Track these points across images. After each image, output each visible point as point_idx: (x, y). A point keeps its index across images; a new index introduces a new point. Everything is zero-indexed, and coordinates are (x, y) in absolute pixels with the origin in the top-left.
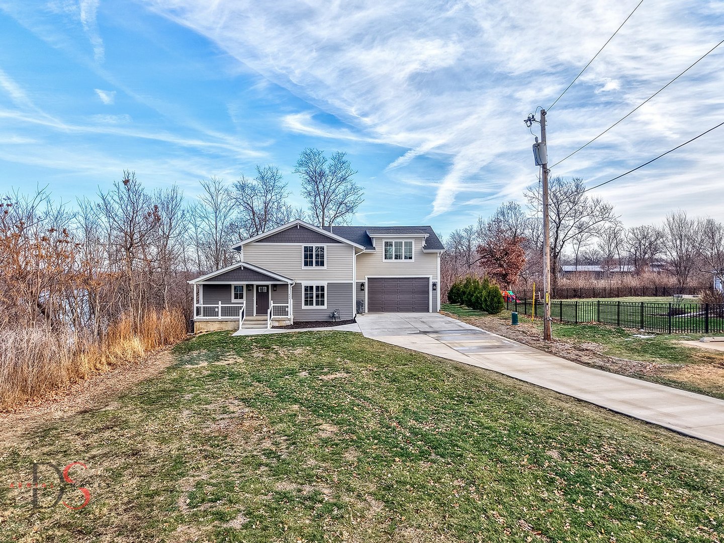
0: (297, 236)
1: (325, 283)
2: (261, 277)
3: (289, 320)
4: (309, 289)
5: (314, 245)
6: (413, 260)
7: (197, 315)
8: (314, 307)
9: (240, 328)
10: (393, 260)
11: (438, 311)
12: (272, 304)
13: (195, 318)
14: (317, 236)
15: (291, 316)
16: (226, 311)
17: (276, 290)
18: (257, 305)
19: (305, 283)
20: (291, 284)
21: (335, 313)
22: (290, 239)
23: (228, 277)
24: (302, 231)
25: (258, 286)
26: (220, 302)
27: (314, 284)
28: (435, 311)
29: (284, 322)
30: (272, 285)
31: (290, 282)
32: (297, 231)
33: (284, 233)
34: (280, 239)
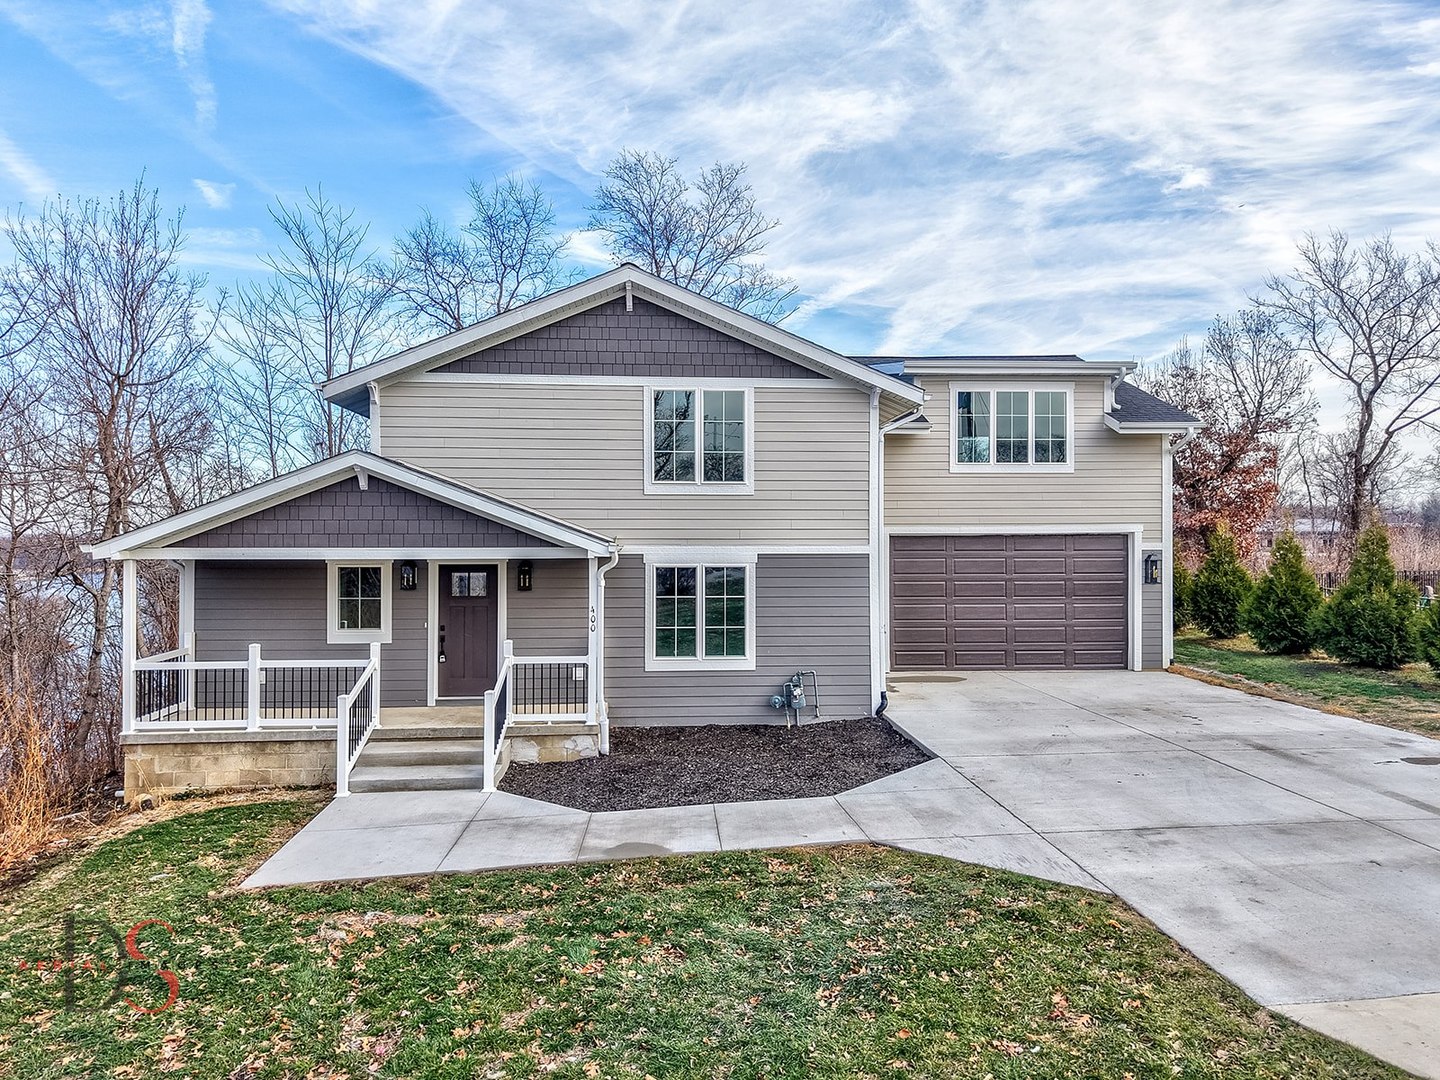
0: (624, 346)
1: (744, 557)
2: (453, 527)
3: (592, 732)
4: (677, 583)
5: (700, 386)
6: (1069, 466)
7: (140, 713)
8: (701, 662)
9: (342, 792)
10: (992, 467)
11: (1166, 664)
12: (508, 659)
13: (132, 726)
14: (713, 348)
15: (596, 712)
16: (282, 693)
17: (529, 588)
18: (441, 653)
19: (658, 556)
20: (602, 561)
21: (797, 692)
22: (592, 358)
23: (295, 526)
24: (646, 321)
25: (446, 571)
26: (255, 649)
27: (699, 557)
28: (1152, 663)
29: (569, 744)
30: (510, 562)
31: (595, 549)
32: (625, 321)
33: (564, 333)
34: (548, 357)
